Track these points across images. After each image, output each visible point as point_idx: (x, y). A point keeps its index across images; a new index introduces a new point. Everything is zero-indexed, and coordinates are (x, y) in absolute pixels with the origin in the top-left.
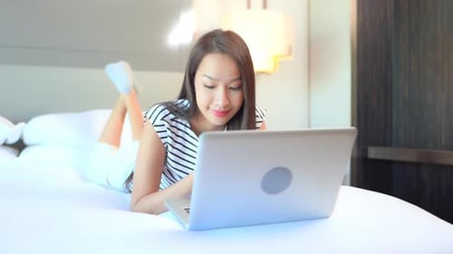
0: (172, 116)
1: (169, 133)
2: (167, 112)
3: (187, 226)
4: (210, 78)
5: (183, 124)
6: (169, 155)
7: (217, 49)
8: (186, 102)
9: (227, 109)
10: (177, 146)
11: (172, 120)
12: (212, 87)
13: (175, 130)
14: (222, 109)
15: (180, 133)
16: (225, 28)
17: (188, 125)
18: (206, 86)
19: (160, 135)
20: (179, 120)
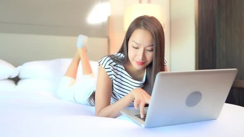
0: (114, 63)
1: (113, 72)
2: (112, 61)
3: (143, 126)
4: (136, 43)
5: (120, 68)
6: (114, 85)
7: (143, 27)
8: (122, 55)
9: (144, 61)
10: (117, 80)
11: (114, 65)
12: (137, 48)
13: (116, 71)
14: (141, 61)
15: (119, 73)
16: (150, 15)
17: (123, 68)
18: (134, 47)
19: (109, 74)
20: (118, 66)
